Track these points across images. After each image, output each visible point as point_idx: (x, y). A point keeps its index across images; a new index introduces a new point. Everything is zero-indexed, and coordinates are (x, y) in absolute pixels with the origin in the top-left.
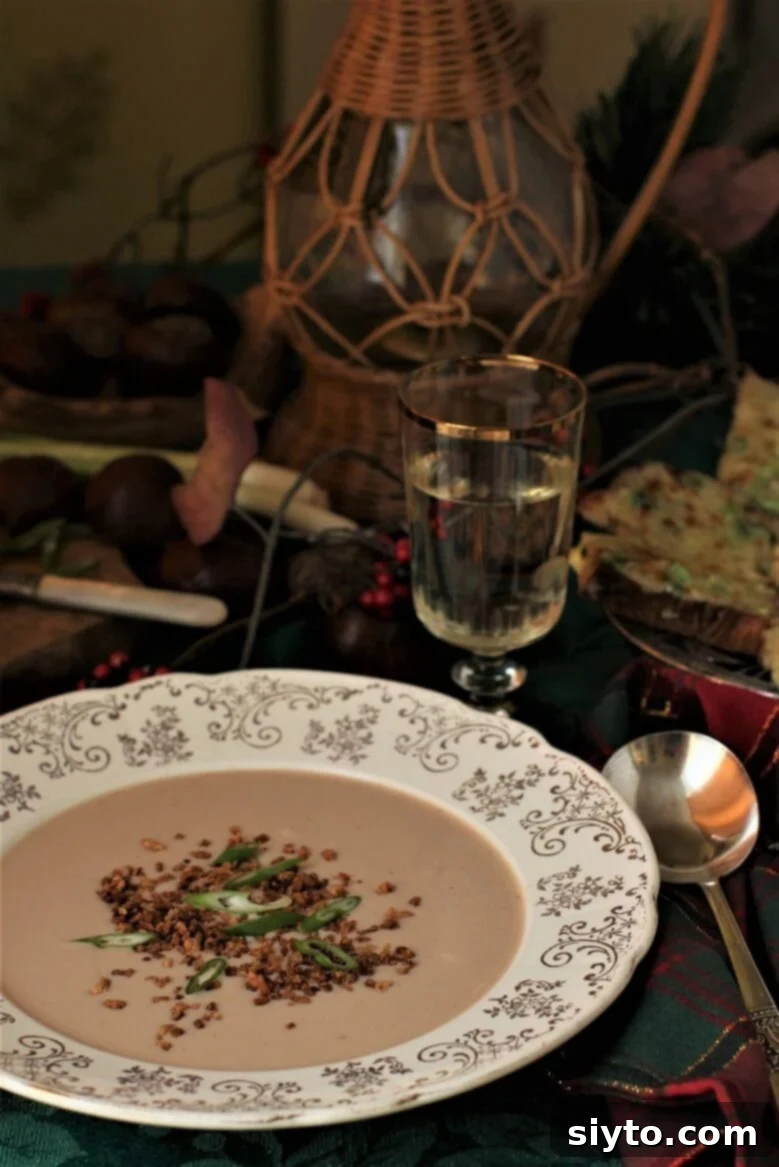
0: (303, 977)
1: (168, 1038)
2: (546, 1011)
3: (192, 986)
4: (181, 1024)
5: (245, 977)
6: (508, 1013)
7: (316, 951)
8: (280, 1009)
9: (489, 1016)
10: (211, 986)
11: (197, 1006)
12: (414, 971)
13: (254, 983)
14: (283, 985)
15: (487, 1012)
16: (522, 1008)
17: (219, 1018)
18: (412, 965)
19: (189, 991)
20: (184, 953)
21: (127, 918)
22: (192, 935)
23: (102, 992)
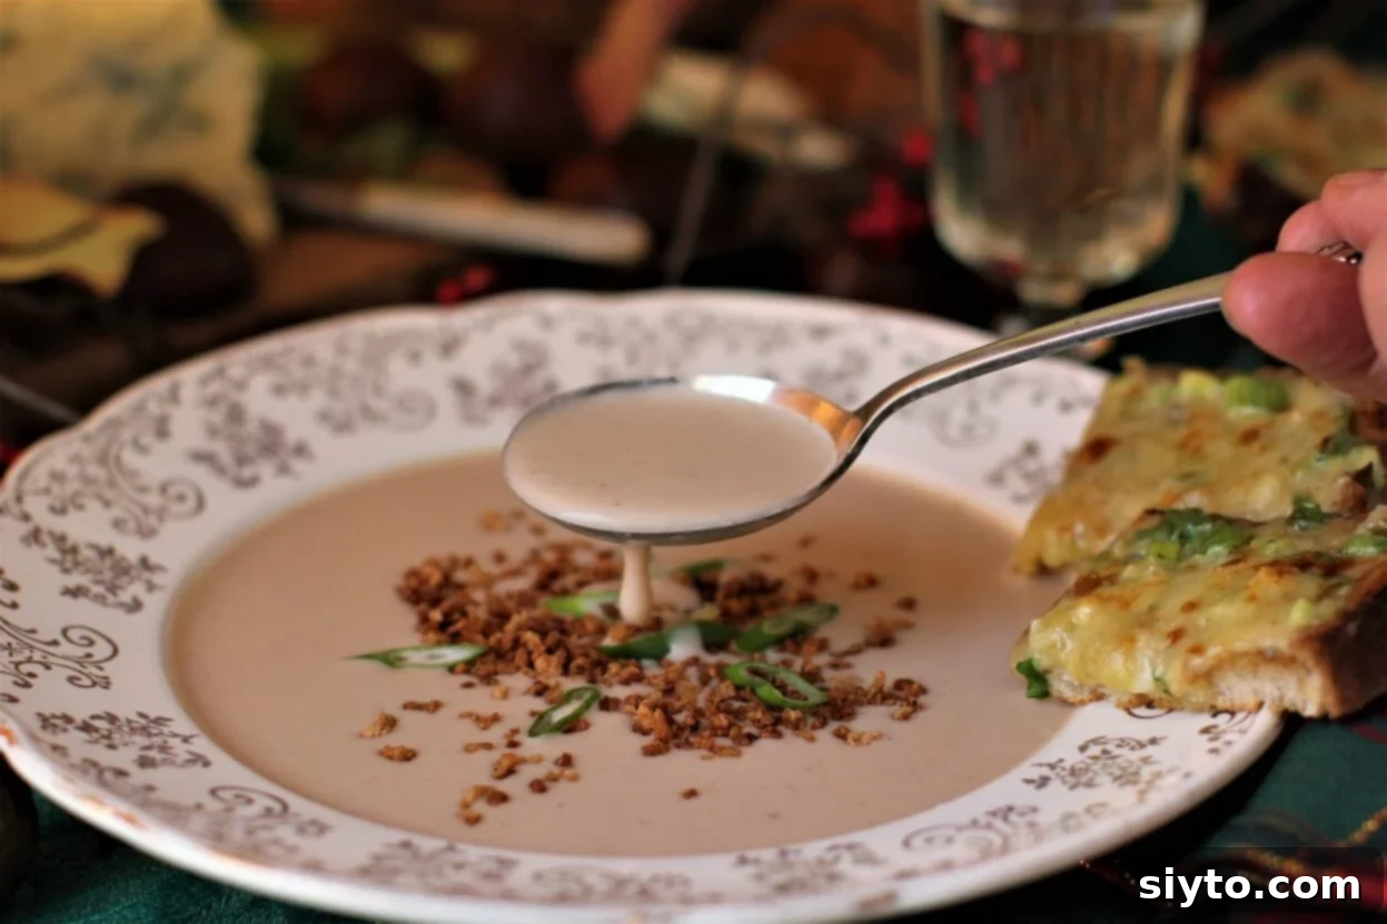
0: (731, 717)
1: (480, 807)
2: (1131, 778)
3: (540, 725)
4: (504, 786)
5: (632, 714)
6: (1064, 782)
7: (758, 679)
8: (684, 765)
9: (1031, 787)
10: (571, 726)
11: (539, 760)
12: (920, 716)
13: (646, 724)
14: (695, 728)
15: (1029, 781)
16: (1090, 775)
17: (575, 778)
18: (916, 707)
19: (533, 733)
20: (534, 677)
21: (443, 626)
22: (550, 651)
23: (380, 735)
